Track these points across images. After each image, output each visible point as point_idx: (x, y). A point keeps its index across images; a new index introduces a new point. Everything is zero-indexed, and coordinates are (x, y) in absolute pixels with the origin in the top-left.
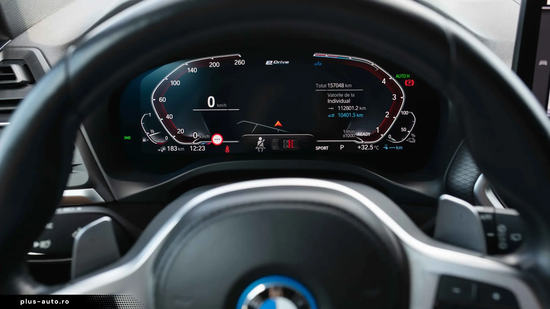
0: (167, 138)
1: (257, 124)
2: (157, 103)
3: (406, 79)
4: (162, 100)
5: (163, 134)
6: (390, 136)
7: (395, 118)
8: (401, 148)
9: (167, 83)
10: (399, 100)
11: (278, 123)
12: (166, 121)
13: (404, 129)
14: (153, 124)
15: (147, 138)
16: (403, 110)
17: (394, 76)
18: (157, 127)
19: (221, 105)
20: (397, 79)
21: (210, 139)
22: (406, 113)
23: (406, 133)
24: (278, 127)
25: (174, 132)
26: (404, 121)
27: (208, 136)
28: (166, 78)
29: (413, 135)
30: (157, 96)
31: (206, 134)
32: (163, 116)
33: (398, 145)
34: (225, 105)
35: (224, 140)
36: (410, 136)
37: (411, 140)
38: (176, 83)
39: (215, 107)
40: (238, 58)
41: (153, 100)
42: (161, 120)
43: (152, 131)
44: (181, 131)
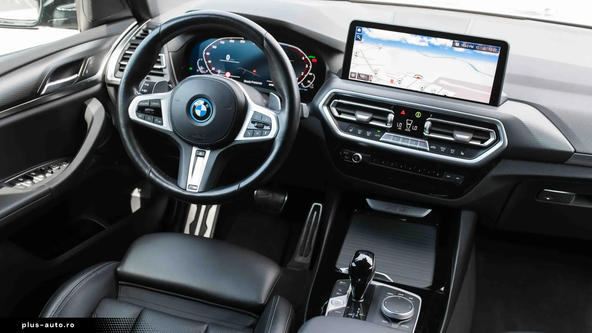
0: (207, 71)
1: (246, 70)
2: (205, 55)
3: (313, 58)
4: (208, 54)
5: (206, 69)
6: (302, 84)
7: (306, 76)
8: (306, 90)
9: (211, 46)
10: (309, 68)
11: (255, 71)
12: (208, 63)
13: (309, 81)
14: (202, 64)
15: (199, 70)
16: (310, 72)
17: (308, 56)
18: (204, 66)
19: (232, 60)
20: (309, 58)
21: (225, 74)
22: (311, 74)
23: (309, 83)
24: (254, 73)
25: (210, 69)
26: (310, 78)
27: (224, 73)
28: (211, 45)
29: (313, 85)
30: (206, 52)
31: (223, 71)
32: (207, 61)
33: (306, 88)
34: (234, 60)
35: (231, 75)
36: (311, 85)
37: (312, 87)
38: (215, 47)
39: (229, 60)
40: (242, 39)
41: (204, 53)
42: (206, 63)
43: (201, 67)
44: (213, 69)
